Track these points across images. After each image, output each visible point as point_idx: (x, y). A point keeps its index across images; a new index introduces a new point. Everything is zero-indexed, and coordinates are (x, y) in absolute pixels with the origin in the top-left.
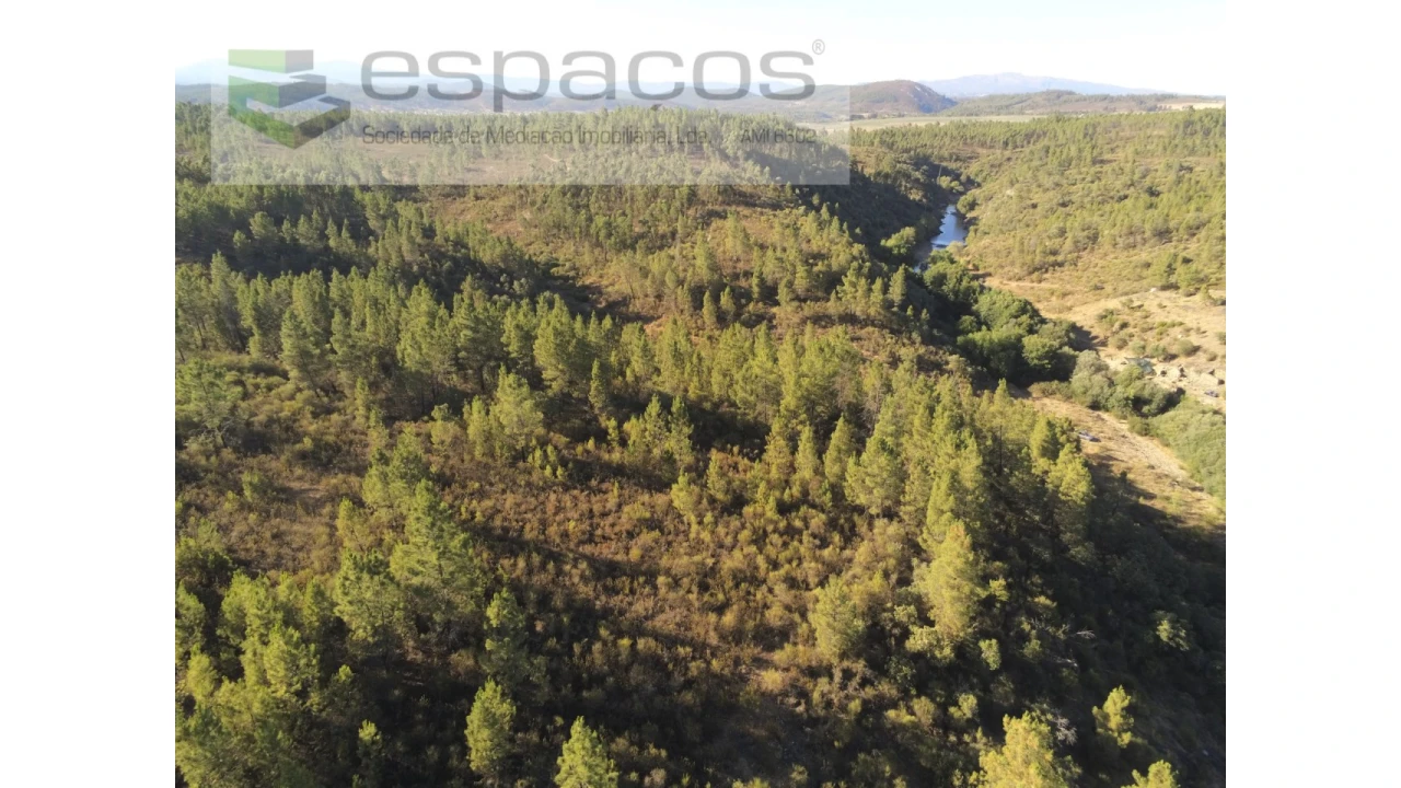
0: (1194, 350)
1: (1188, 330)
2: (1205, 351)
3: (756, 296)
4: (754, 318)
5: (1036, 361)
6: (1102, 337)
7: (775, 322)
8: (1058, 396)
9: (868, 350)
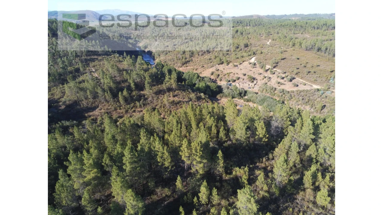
0: (239, 78)
1: (234, 74)
2: (241, 78)
3: (134, 89)
4: (138, 97)
5: (215, 89)
6: (215, 79)
7: (146, 97)
8: (223, 97)
9: (181, 98)
